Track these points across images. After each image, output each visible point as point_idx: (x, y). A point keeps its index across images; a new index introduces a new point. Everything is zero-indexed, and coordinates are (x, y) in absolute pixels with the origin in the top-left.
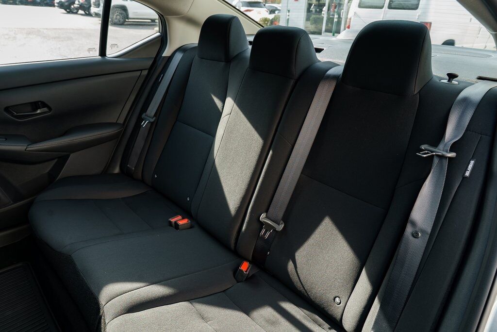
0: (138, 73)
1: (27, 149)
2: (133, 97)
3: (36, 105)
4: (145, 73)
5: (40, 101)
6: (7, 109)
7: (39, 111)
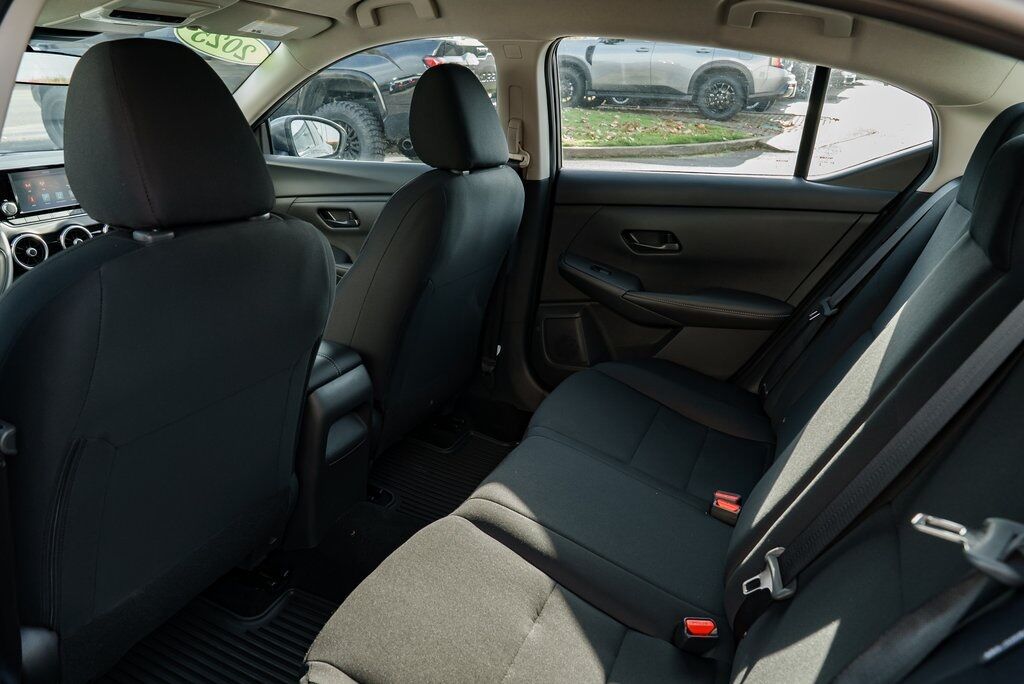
0: (852, 219)
1: (626, 296)
2: (828, 265)
3: (665, 236)
4: (869, 219)
5: (671, 233)
6: (626, 233)
7: (664, 247)
